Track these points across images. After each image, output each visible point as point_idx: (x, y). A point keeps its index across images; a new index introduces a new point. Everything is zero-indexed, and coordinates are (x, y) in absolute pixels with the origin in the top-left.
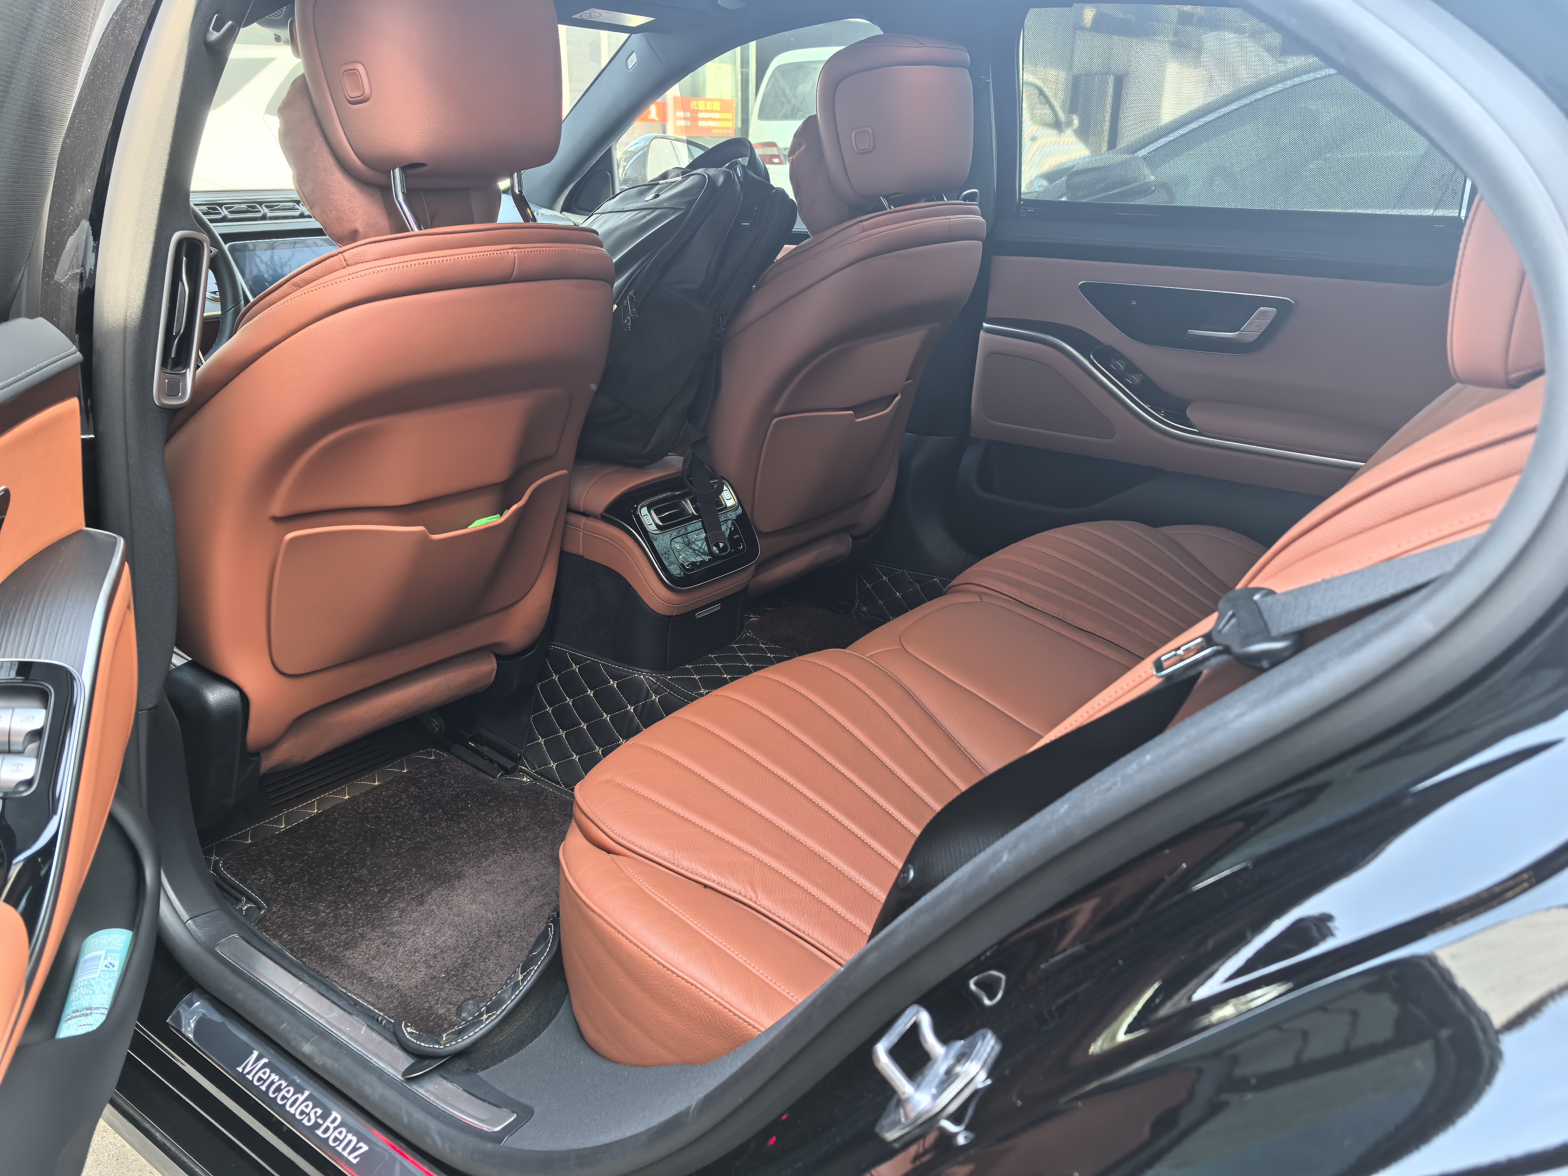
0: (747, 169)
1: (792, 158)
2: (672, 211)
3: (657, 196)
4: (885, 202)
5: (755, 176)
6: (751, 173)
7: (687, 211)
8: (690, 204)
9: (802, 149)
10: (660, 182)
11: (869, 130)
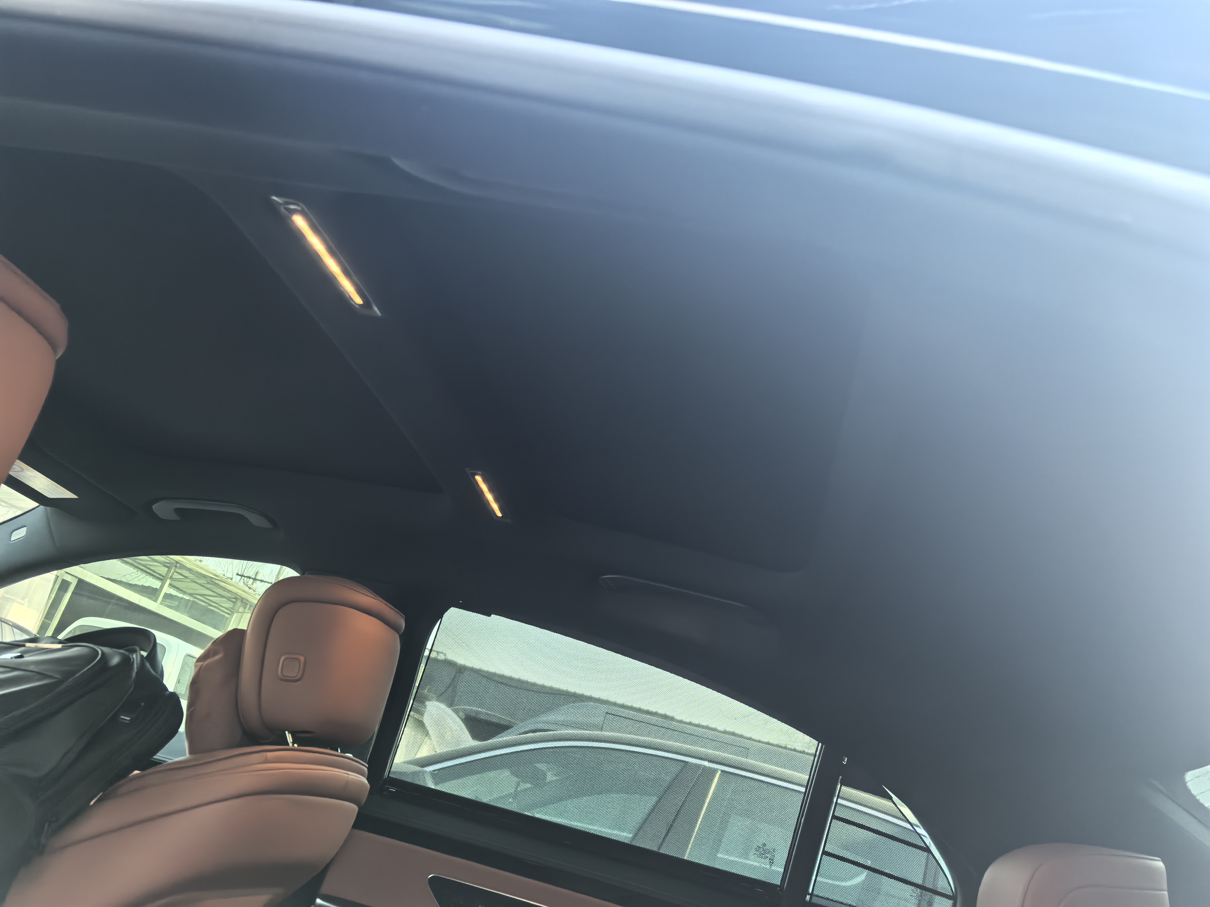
0: (145, 660)
1: (201, 663)
2: (38, 677)
3: (21, 657)
4: (289, 738)
5: (152, 671)
6: (148, 665)
7: (61, 682)
8: (68, 675)
9: (217, 657)
10: (28, 645)
11: (302, 659)
